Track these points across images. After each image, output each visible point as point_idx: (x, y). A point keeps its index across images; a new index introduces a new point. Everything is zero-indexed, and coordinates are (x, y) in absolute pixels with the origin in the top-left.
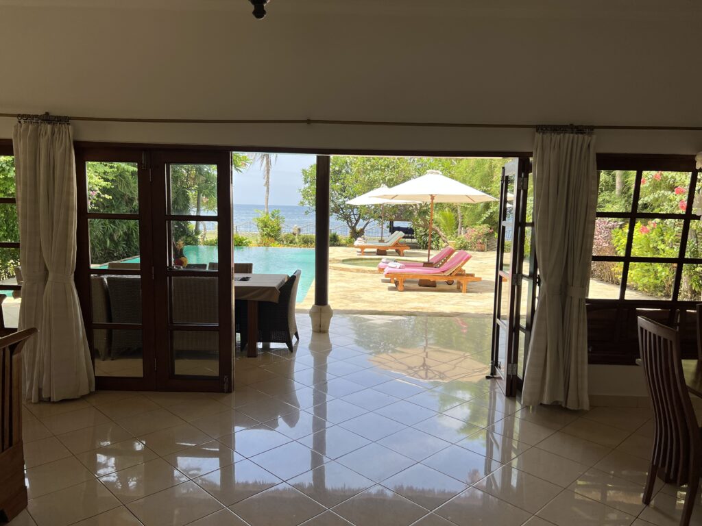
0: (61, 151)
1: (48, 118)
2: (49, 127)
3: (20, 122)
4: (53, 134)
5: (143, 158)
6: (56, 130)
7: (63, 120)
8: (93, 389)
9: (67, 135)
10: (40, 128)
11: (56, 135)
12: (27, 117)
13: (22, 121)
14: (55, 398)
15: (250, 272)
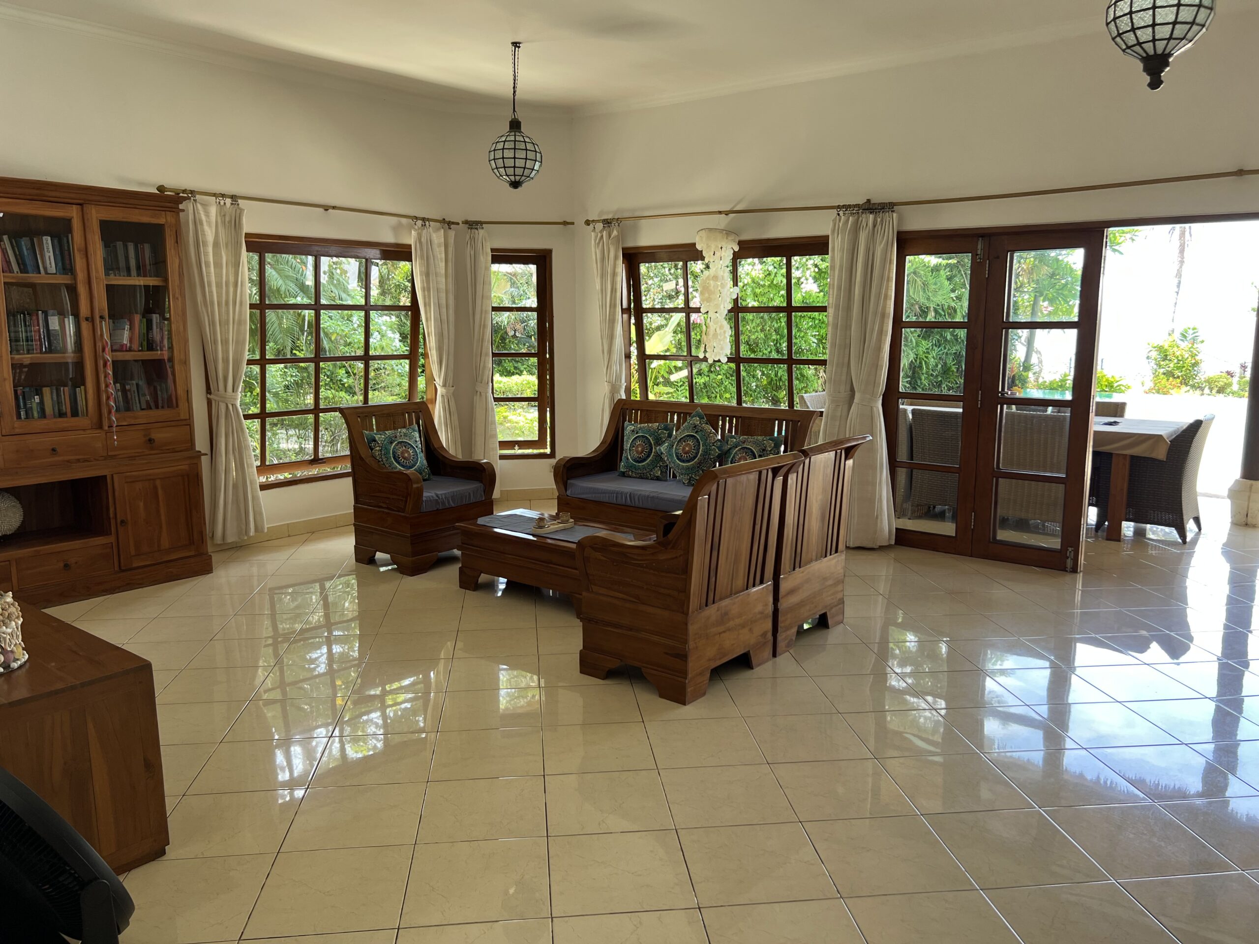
0: (882, 245)
1: (870, 207)
2: (871, 217)
3: (839, 214)
4: (874, 226)
5: (979, 247)
6: (879, 220)
7: (887, 207)
8: (893, 542)
9: (892, 223)
10: (860, 219)
11: (878, 226)
12: (846, 207)
13: (841, 213)
14: (851, 543)
15: (1122, 416)
